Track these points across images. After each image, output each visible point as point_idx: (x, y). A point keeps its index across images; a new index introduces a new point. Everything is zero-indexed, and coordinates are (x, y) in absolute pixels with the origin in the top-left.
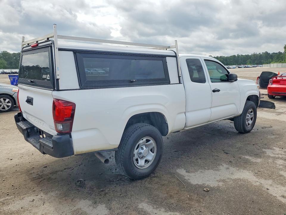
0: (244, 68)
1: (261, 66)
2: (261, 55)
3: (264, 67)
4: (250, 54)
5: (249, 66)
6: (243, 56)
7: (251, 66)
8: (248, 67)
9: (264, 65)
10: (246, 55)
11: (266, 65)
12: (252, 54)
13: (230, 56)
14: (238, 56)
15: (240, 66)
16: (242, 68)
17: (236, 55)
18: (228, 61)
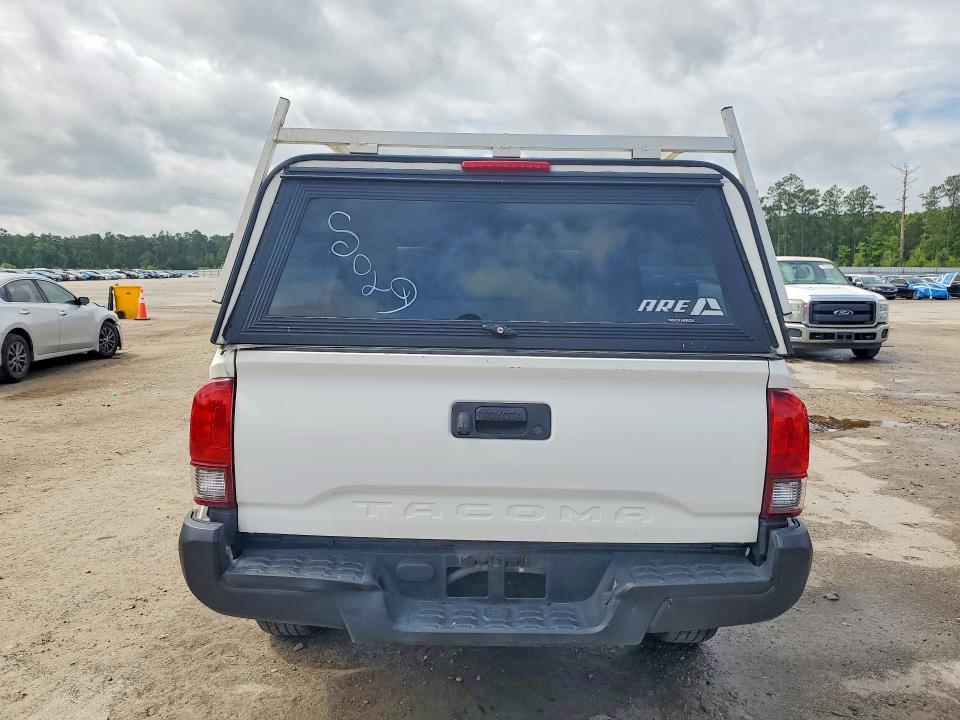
0: (146, 278)
1: (191, 273)
2: (181, 239)
3: (201, 278)
4: (148, 236)
5: (161, 273)
6: (126, 238)
7: (164, 274)
8: (157, 277)
9: (201, 272)
10: (135, 237)
11: (208, 271)
12: (154, 235)
13: (81, 238)
14: (110, 238)
15: (132, 273)
16: (138, 278)
17: (103, 236)
18: (75, 253)
